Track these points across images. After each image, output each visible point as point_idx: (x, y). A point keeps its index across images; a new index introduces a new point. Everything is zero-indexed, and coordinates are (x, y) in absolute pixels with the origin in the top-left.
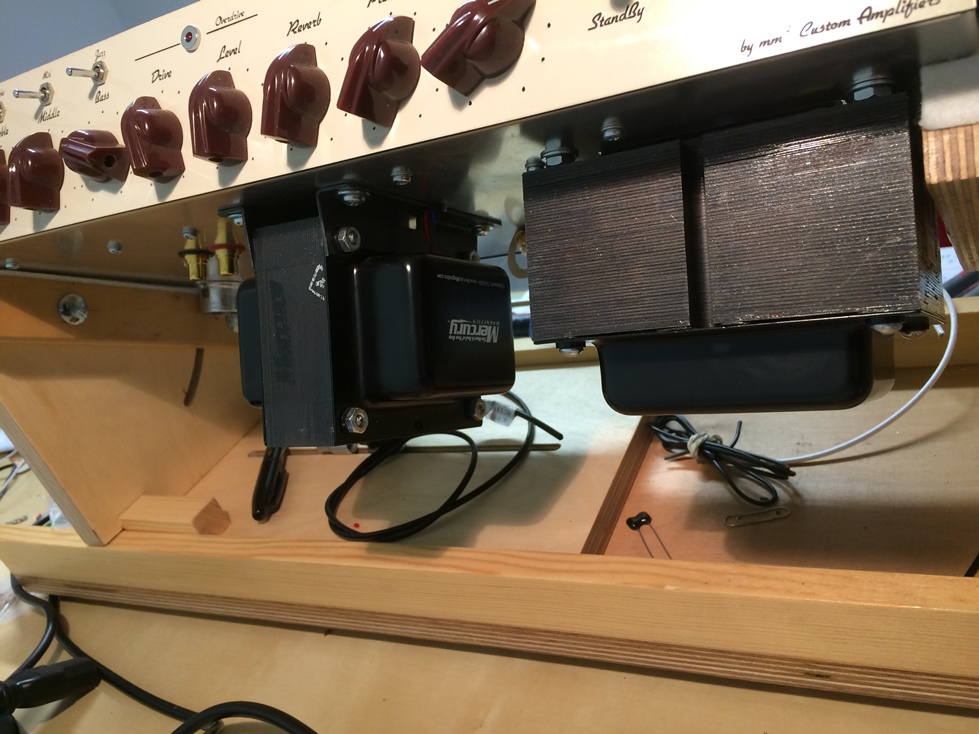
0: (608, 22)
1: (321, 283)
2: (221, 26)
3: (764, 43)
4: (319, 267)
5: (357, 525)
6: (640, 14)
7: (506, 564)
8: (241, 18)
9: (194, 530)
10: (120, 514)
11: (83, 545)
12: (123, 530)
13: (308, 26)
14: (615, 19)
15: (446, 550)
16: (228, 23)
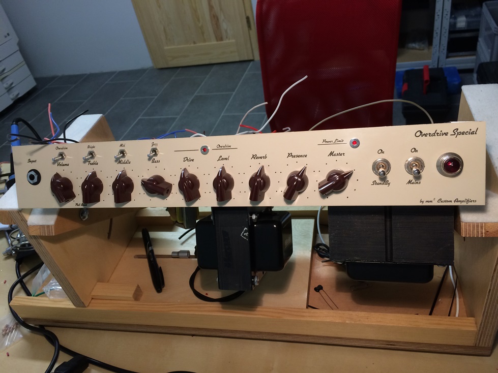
0: (378, 184)
1: (246, 234)
2: (219, 148)
3: (427, 201)
4: (245, 228)
5: (207, 294)
6: (389, 184)
7: (284, 314)
8: (229, 148)
9: (133, 299)
10: (90, 293)
11: (73, 307)
12: (92, 299)
13: (261, 158)
14: (380, 183)
15: (257, 308)
16: (222, 148)
